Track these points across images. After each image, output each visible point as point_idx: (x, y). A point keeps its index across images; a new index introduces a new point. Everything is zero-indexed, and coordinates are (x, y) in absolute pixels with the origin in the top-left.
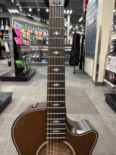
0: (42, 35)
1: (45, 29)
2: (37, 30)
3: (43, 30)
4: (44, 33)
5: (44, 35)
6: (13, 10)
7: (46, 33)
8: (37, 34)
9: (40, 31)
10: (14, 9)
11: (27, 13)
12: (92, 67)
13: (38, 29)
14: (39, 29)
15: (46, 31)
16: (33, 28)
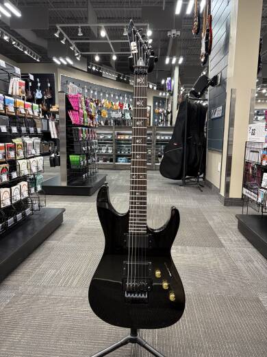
0: (119, 107)
1: (126, 95)
2: (109, 99)
4: (123, 105)
6: (62, 60)
9: (117, 100)
10: (64, 58)
11: (91, 63)
13: (112, 96)
14: (114, 95)
15: (128, 101)
16: (101, 95)
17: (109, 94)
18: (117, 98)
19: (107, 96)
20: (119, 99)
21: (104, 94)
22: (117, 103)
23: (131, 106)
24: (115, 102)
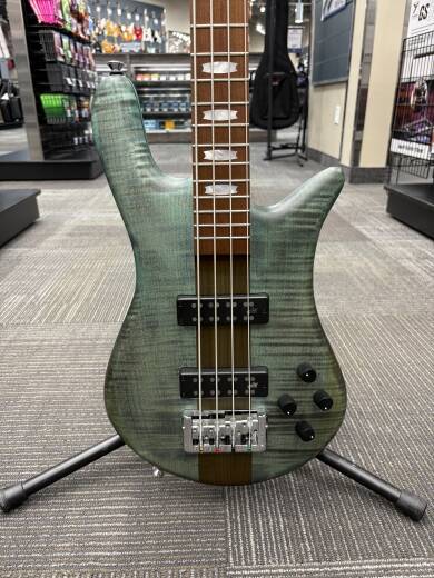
0: (134, 37)
1: (145, 12)
2: (113, 18)
3: (137, 17)
4: (141, 31)
5: (144, 39)
7: (149, 31)
8: (115, 35)
9: (127, 24)
12: (338, 119)
13: (119, 12)
14: (123, 11)
15: (151, 24)
16: (98, 9)
17: (114, 9)
18: (129, 16)
19: (110, 12)
20: (133, 20)
21: (104, 8)
22: (131, 28)
23: (157, 34)
24: (127, 26)
